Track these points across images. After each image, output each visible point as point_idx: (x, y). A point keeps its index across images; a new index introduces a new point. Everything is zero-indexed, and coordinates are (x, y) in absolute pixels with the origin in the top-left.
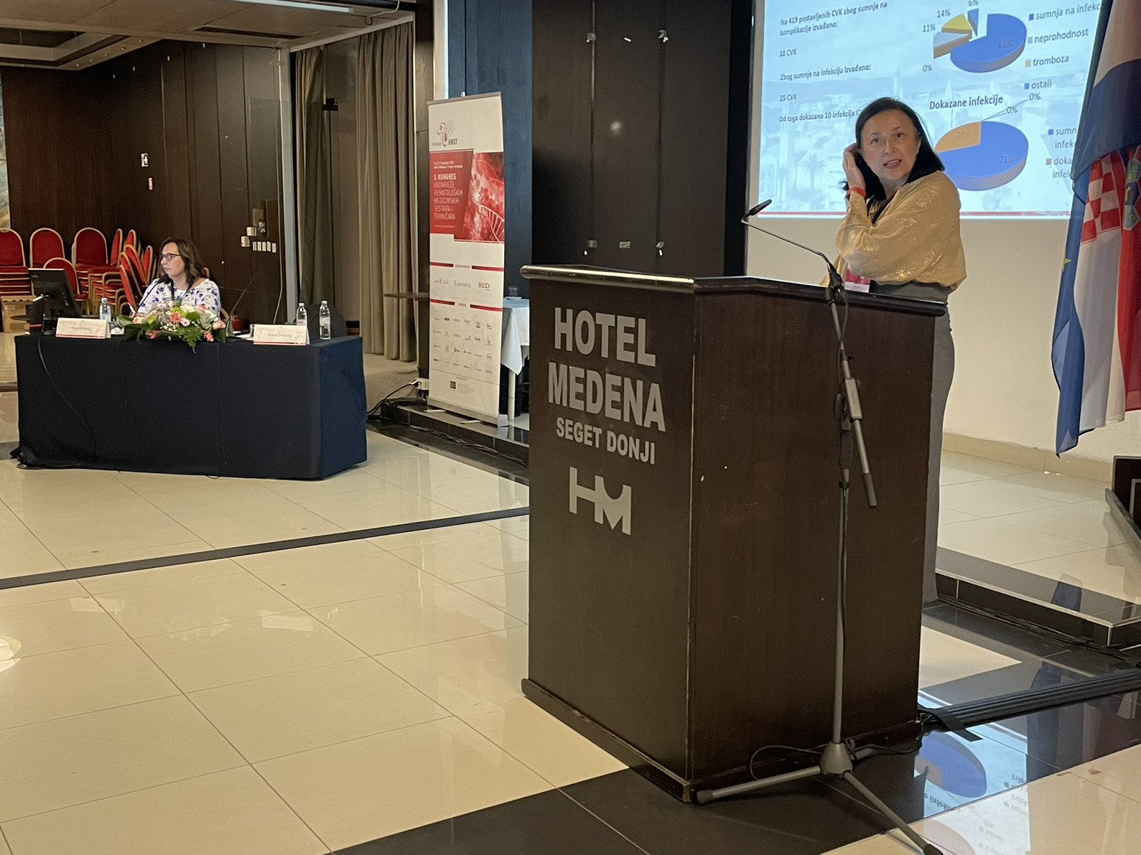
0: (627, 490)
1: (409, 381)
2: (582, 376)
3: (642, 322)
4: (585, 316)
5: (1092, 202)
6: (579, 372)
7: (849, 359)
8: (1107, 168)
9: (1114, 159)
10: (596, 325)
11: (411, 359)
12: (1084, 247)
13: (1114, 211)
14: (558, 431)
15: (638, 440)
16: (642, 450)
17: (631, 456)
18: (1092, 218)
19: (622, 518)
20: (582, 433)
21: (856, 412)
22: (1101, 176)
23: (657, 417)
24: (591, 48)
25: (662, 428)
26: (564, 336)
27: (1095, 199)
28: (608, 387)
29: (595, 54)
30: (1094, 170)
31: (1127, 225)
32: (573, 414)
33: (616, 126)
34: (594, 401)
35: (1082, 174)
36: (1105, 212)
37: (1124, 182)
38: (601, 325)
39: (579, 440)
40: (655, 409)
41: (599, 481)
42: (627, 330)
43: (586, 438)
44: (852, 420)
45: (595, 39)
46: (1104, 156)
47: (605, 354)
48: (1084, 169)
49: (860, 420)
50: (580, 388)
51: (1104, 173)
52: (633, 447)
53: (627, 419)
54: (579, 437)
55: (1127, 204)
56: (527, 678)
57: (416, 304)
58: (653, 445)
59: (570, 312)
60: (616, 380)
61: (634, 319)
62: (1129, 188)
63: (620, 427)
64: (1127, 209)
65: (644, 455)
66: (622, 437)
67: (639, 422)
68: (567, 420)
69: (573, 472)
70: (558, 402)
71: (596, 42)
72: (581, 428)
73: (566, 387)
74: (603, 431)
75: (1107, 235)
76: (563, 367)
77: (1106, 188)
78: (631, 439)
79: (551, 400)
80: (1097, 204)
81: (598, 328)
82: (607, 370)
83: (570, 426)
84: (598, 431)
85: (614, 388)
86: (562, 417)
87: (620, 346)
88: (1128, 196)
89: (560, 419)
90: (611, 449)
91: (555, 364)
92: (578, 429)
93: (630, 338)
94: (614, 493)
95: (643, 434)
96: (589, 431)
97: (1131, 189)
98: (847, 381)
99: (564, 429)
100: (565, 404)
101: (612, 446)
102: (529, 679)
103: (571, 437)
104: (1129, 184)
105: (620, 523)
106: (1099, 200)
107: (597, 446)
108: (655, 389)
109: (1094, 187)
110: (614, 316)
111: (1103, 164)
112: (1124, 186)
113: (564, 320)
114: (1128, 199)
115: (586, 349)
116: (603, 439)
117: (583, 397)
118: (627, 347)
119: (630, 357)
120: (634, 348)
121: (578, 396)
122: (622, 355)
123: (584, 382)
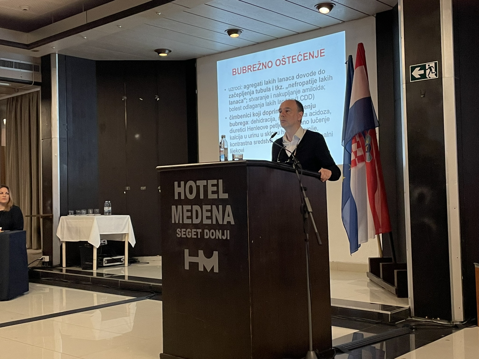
0: (216, 253)
1: (38, 258)
2: (190, 209)
3: (221, 181)
4: (191, 183)
5: (354, 152)
6: (189, 207)
7: (305, 190)
8: (358, 139)
9: (360, 136)
10: (197, 186)
11: (39, 248)
12: (352, 170)
13: (362, 156)
14: (177, 235)
15: (220, 231)
16: (223, 234)
17: (217, 238)
18: (355, 158)
19: (213, 266)
20: (191, 233)
21: (310, 209)
22: (356, 142)
23: (230, 219)
24: (124, 102)
25: (233, 223)
26: (179, 194)
27: (355, 151)
28: (204, 211)
29: (126, 105)
30: (353, 140)
31: (368, 160)
32: (186, 226)
33: (137, 136)
34: (197, 218)
35: (349, 142)
36: (358, 156)
37: (364, 144)
38: (199, 186)
39: (189, 237)
40: (229, 216)
41: (201, 252)
42: (213, 185)
43: (193, 235)
44: (309, 213)
45: (126, 99)
46: (356, 135)
47: (202, 197)
48: (349, 140)
49: (312, 212)
50: (189, 214)
51: (357, 141)
52: (218, 234)
53: (214, 222)
54: (189, 235)
55: (367, 152)
56: (162, 353)
57: (41, 220)
58: (228, 231)
59: (182, 183)
60: (209, 207)
61: (216, 181)
62: (367, 146)
63: (210, 227)
64: (367, 154)
65: (224, 236)
66: (212, 231)
67: (221, 223)
68: (183, 230)
69: (187, 251)
70: (177, 222)
71: (126, 100)
72: (190, 231)
73: (181, 215)
74: (202, 230)
75: (360, 165)
76: (180, 207)
77: (358, 147)
78: (217, 231)
79: (173, 222)
80: (356, 153)
81: (198, 187)
82: (203, 204)
83: (184, 231)
84: (199, 231)
85: (207, 211)
86: (180, 228)
87: (210, 192)
88: (367, 149)
89: (179, 229)
90: (206, 237)
91: (175, 206)
92: (189, 232)
93: (215, 189)
94: (209, 255)
95: (221, 227)
96: (194, 232)
97: (368, 146)
98: (305, 198)
99: (181, 233)
100: (181, 222)
101: (207, 235)
102: (163, 353)
103: (185, 236)
104: (367, 145)
105: (213, 268)
106: (356, 151)
107: (199, 237)
108: (229, 208)
109: (354, 146)
110: (206, 181)
111: (356, 137)
112: (364, 146)
113: (179, 186)
114: (367, 150)
115: (191, 197)
116: (202, 234)
117: (191, 217)
118: (213, 192)
119: (215, 196)
120: (217, 192)
121: (188, 218)
122: (211, 196)
123: (191, 211)
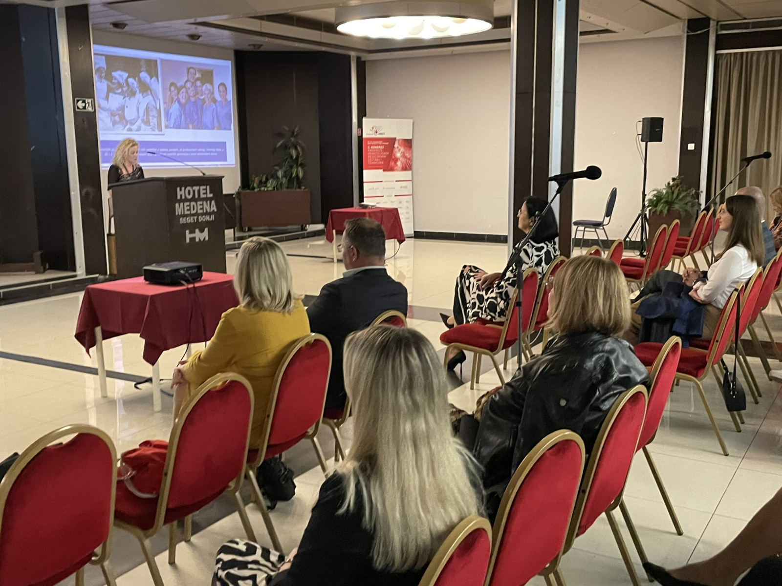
0: (206, 230)
3: (208, 187)
4: (189, 188)
6: (188, 204)
14: (180, 222)
16: (210, 217)
17: (207, 220)
23: (214, 208)
25: (215, 210)
26: (181, 196)
28: (198, 205)
32: (186, 216)
34: (194, 209)
39: (189, 222)
41: (197, 230)
42: (203, 189)
43: (191, 220)
47: (196, 196)
52: (208, 218)
53: (205, 211)
58: (213, 215)
59: (183, 188)
60: (201, 203)
61: (205, 187)
63: (202, 214)
65: (211, 219)
66: (204, 216)
67: (209, 211)
69: (187, 232)
70: (180, 214)
72: (189, 218)
73: (183, 209)
76: (182, 204)
78: (207, 216)
79: (177, 214)
81: (194, 191)
82: (197, 201)
83: (185, 219)
84: (196, 218)
85: (200, 205)
87: (201, 194)
89: (181, 218)
90: (200, 221)
91: (178, 204)
93: (205, 191)
94: (202, 231)
95: (210, 214)
96: (192, 218)
99: (183, 221)
100: (183, 213)
101: (200, 219)
103: (186, 222)
105: (205, 238)
107: (195, 221)
108: (213, 202)
110: (199, 187)
113: (181, 190)
115: (190, 197)
116: (198, 219)
117: (189, 210)
118: (204, 194)
119: (205, 196)
120: (206, 193)
121: (188, 210)
122: (202, 196)
123: (190, 205)
